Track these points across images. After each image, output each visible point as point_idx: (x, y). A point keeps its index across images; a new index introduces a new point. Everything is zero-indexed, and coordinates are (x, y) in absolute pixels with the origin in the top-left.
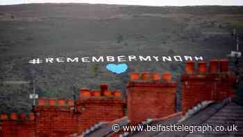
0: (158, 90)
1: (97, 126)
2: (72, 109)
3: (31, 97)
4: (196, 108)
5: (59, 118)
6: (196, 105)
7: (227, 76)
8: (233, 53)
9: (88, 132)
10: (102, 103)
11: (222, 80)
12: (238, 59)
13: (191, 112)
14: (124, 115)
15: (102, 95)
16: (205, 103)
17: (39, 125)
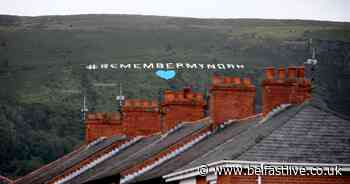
0: (239, 93)
1: (180, 125)
2: (157, 110)
3: (118, 98)
4: (275, 110)
5: (143, 119)
6: (275, 108)
7: (304, 82)
8: (309, 61)
9: (172, 130)
10: (184, 105)
11: (300, 86)
12: (314, 66)
13: (271, 113)
14: (205, 116)
15: (185, 97)
16: (284, 106)
17: (125, 124)
